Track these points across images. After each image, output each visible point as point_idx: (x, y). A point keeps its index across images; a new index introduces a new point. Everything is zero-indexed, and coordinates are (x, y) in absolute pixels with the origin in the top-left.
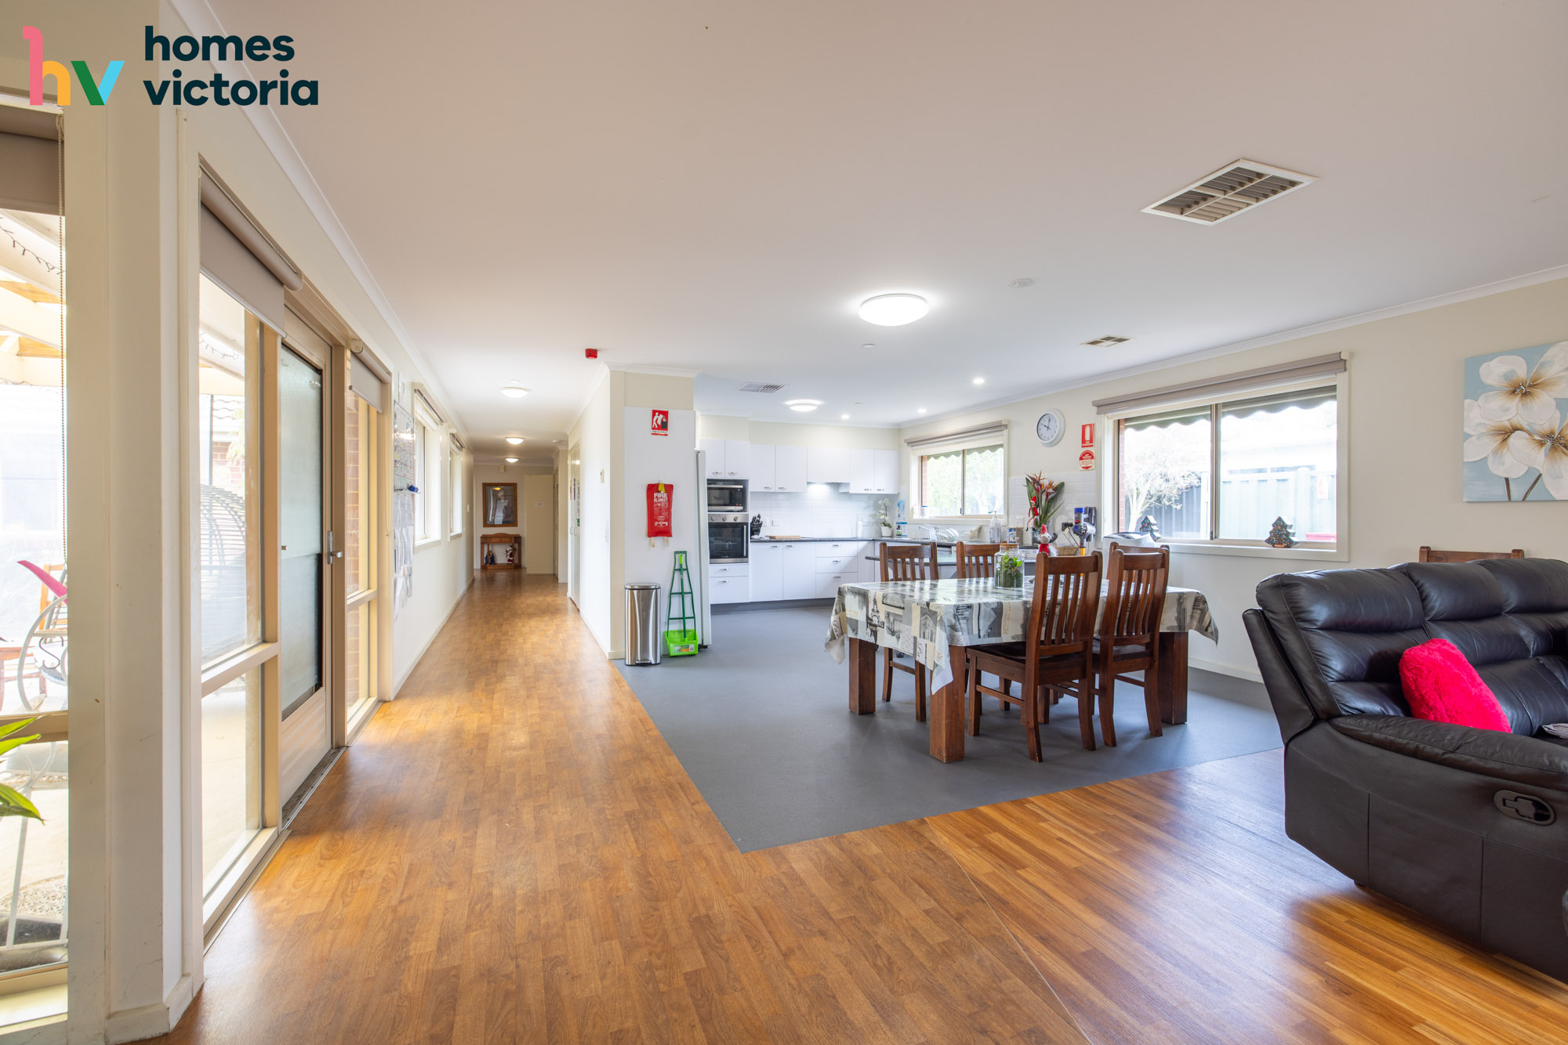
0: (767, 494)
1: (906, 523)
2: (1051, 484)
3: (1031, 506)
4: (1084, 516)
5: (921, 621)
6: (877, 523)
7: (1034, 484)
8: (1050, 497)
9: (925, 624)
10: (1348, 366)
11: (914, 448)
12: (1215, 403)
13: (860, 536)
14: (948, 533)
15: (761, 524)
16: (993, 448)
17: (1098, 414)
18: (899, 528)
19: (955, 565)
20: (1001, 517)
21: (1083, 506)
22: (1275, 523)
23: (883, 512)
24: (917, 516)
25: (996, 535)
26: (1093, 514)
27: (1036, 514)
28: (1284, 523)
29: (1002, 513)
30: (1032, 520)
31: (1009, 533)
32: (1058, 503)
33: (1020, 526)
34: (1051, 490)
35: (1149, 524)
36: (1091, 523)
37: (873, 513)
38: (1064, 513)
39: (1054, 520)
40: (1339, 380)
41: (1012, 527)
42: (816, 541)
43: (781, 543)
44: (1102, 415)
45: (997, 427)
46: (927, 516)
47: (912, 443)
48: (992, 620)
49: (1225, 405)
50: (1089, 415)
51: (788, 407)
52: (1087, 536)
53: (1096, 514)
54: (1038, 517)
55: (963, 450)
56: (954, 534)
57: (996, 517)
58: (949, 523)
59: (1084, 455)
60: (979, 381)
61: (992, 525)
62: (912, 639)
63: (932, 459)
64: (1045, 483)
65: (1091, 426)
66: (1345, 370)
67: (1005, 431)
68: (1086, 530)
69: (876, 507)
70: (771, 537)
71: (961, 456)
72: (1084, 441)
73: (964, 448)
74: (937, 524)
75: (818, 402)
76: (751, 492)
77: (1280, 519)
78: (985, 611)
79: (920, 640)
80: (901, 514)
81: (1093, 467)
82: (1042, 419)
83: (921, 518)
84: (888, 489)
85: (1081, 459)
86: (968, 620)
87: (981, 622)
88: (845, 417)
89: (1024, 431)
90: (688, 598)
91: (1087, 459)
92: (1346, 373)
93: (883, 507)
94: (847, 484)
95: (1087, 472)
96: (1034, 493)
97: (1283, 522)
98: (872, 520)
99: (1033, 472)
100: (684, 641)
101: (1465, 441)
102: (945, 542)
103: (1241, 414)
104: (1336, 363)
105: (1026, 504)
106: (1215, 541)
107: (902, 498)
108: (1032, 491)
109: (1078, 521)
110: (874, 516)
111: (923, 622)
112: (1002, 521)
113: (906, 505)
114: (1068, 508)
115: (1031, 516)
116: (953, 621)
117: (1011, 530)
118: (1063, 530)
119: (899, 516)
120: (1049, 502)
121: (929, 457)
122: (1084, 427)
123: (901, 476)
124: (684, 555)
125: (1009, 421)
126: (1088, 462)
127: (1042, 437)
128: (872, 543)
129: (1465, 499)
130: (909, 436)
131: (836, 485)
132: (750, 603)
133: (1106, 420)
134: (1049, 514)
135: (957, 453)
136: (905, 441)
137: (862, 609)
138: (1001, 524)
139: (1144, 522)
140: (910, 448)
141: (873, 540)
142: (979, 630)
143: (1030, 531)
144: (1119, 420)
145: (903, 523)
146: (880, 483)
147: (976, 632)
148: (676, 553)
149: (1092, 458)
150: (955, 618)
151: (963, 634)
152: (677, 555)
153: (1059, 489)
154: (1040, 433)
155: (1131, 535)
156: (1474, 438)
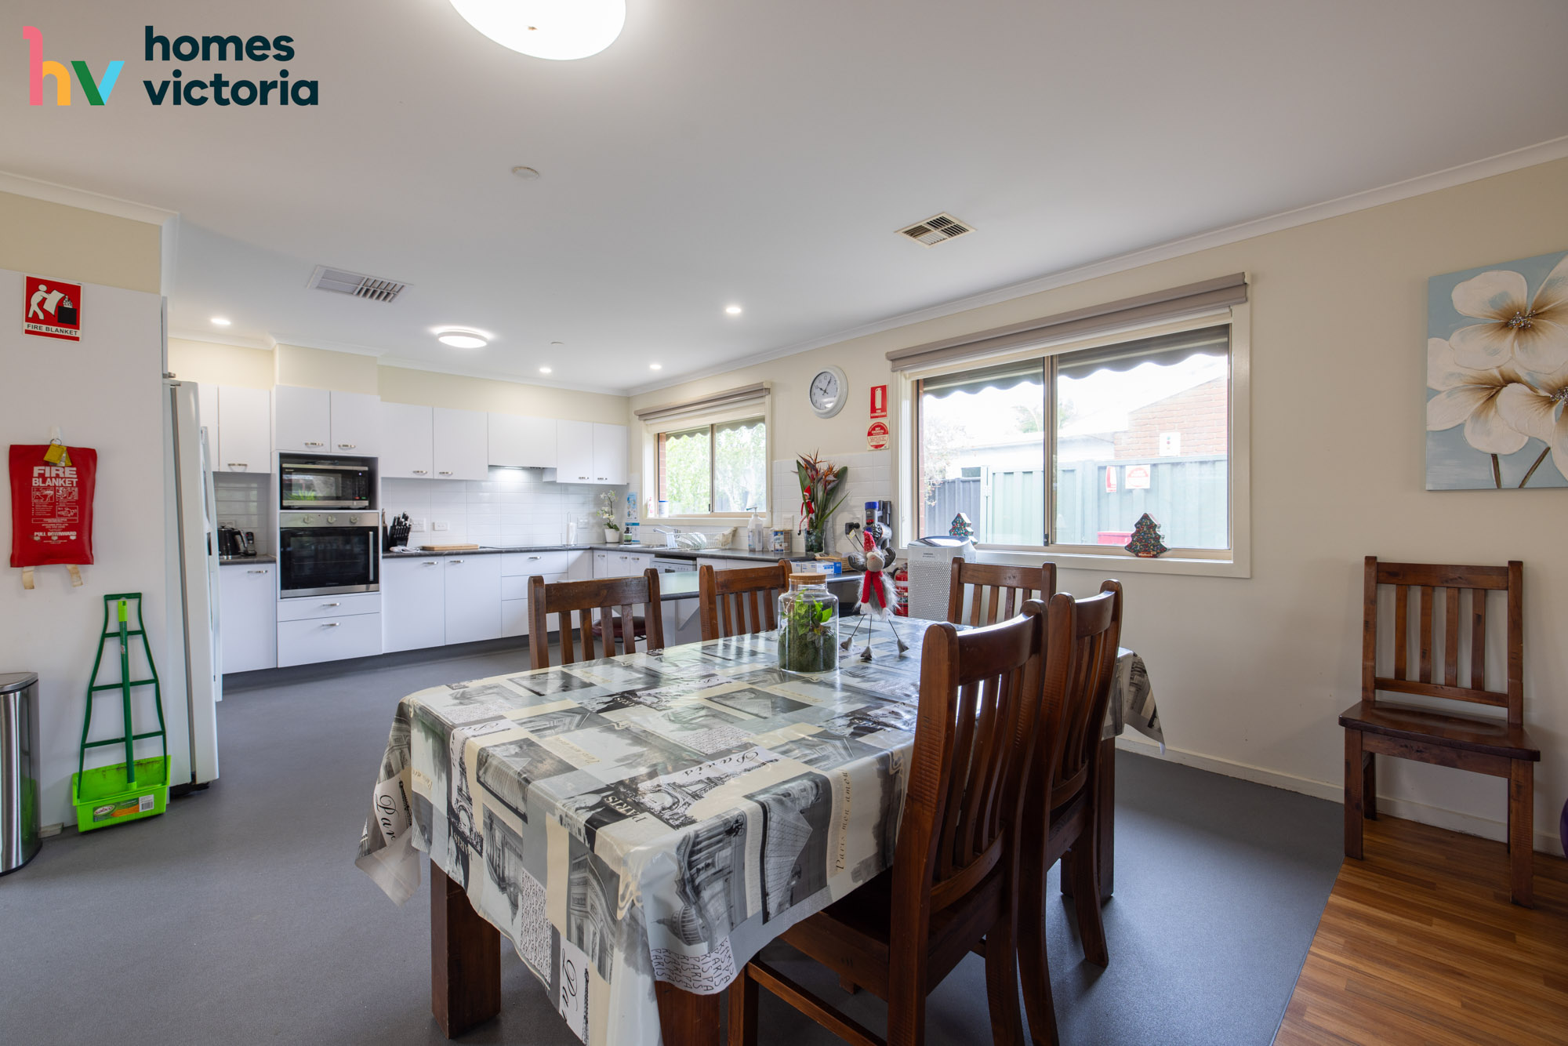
0: (418, 483)
1: (638, 524)
2: (830, 469)
3: (805, 500)
4: (877, 514)
5: (570, 883)
6: (599, 525)
7: (808, 469)
8: (829, 487)
9: (582, 901)
10: (1249, 294)
11: (647, 422)
12: (1049, 354)
13: (572, 543)
14: (692, 538)
15: (409, 529)
16: (751, 423)
17: (893, 371)
18: (628, 531)
19: (697, 596)
20: (762, 515)
21: (875, 500)
22: (1139, 523)
23: (606, 509)
24: (652, 515)
25: (757, 540)
26: (887, 510)
27: (810, 511)
28: (1152, 522)
29: (763, 509)
30: (806, 520)
31: (773, 538)
32: (840, 496)
33: (788, 527)
34: (831, 478)
35: (963, 524)
36: (885, 524)
37: (594, 510)
38: (852, 507)
39: (834, 520)
40: (1237, 317)
41: (777, 529)
42: (500, 552)
43: (442, 558)
44: (899, 373)
45: (757, 392)
46: (666, 515)
47: (645, 416)
48: (802, 843)
49: (1064, 358)
50: (881, 373)
51: (434, 339)
52: (881, 542)
53: (891, 510)
54: (813, 516)
55: (712, 425)
56: (701, 540)
57: (756, 516)
58: (694, 523)
59: (874, 429)
60: (734, 310)
61: (751, 526)
62: (549, 933)
63: (672, 438)
64: (822, 467)
65: (884, 388)
66: (1247, 300)
67: (767, 397)
68: (881, 534)
69: (598, 502)
70: (424, 548)
71: (709, 435)
72: (873, 409)
73: (713, 422)
74: (679, 525)
75: (489, 335)
76: (383, 478)
77: (1146, 517)
78: (782, 823)
79: (568, 948)
80: (632, 512)
81: (887, 445)
82: (817, 380)
83: (657, 517)
84: (613, 479)
85: (870, 434)
86: (730, 875)
87: (771, 863)
88: (545, 370)
89: (792, 398)
90: (143, 699)
91: (878, 434)
92: (1247, 306)
93: (607, 503)
94: (554, 470)
95: (878, 452)
96: (808, 482)
97: (1150, 520)
98: (592, 521)
99: (808, 452)
100: (127, 789)
101: (1428, 400)
102: (689, 551)
103: (1078, 373)
104: (1234, 289)
105: (797, 497)
106: (1051, 547)
107: (633, 490)
108: (805, 479)
109: (870, 522)
110: (594, 515)
111: (577, 891)
112: (765, 521)
113: (638, 500)
114: (852, 503)
115: (805, 513)
116: (678, 905)
117: (776, 533)
118: (847, 533)
119: (629, 515)
120: (828, 494)
121: (668, 437)
122: (873, 390)
123: (630, 460)
124: (132, 604)
125: (772, 384)
126: (878, 439)
127: (818, 405)
128: (588, 554)
129: (1429, 487)
130: (642, 405)
131: (537, 471)
132: (384, 654)
133: (903, 380)
134: (827, 512)
135: (703, 431)
136: (635, 413)
137: (440, 777)
138: (764, 526)
139: (955, 521)
140: (642, 422)
141: (590, 549)
142: (765, 895)
143: (803, 534)
144: (918, 381)
145: (634, 524)
146: (603, 470)
147: (753, 907)
148: (108, 598)
149: (886, 432)
150: (683, 893)
151: (711, 949)
152: (112, 604)
153: (842, 475)
154: (814, 398)
155: (933, 540)
156: (1443, 396)
